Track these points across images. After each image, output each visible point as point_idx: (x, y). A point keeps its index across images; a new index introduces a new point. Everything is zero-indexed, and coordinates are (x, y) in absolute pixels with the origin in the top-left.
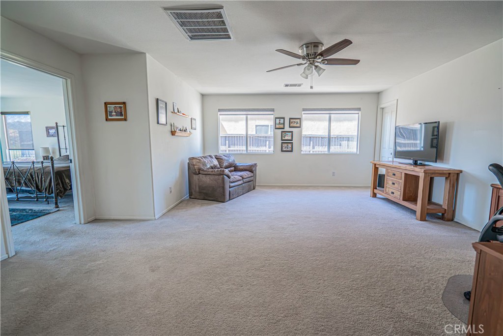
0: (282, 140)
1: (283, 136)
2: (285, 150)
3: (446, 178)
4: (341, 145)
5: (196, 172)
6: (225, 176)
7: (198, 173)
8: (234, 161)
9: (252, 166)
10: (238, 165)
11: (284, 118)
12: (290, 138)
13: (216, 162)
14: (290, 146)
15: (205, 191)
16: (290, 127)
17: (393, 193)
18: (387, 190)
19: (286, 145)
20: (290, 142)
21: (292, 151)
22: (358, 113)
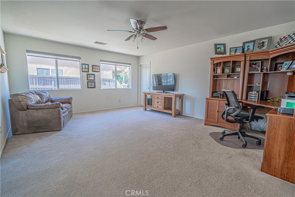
0: (87, 80)
1: (88, 77)
2: (90, 86)
3: (180, 98)
4: (105, 84)
5: (24, 108)
6: (60, 108)
7: (26, 109)
8: (50, 96)
9: (69, 99)
10: (53, 99)
11: (88, 65)
12: (93, 79)
13: (38, 98)
14: (94, 84)
15: (36, 125)
16: (93, 71)
17: (158, 107)
18: (154, 106)
19: (90, 83)
20: (93, 81)
21: (95, 87)
22: (130, 66)
